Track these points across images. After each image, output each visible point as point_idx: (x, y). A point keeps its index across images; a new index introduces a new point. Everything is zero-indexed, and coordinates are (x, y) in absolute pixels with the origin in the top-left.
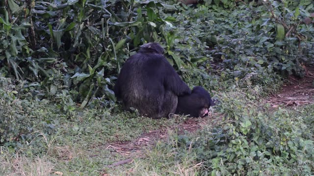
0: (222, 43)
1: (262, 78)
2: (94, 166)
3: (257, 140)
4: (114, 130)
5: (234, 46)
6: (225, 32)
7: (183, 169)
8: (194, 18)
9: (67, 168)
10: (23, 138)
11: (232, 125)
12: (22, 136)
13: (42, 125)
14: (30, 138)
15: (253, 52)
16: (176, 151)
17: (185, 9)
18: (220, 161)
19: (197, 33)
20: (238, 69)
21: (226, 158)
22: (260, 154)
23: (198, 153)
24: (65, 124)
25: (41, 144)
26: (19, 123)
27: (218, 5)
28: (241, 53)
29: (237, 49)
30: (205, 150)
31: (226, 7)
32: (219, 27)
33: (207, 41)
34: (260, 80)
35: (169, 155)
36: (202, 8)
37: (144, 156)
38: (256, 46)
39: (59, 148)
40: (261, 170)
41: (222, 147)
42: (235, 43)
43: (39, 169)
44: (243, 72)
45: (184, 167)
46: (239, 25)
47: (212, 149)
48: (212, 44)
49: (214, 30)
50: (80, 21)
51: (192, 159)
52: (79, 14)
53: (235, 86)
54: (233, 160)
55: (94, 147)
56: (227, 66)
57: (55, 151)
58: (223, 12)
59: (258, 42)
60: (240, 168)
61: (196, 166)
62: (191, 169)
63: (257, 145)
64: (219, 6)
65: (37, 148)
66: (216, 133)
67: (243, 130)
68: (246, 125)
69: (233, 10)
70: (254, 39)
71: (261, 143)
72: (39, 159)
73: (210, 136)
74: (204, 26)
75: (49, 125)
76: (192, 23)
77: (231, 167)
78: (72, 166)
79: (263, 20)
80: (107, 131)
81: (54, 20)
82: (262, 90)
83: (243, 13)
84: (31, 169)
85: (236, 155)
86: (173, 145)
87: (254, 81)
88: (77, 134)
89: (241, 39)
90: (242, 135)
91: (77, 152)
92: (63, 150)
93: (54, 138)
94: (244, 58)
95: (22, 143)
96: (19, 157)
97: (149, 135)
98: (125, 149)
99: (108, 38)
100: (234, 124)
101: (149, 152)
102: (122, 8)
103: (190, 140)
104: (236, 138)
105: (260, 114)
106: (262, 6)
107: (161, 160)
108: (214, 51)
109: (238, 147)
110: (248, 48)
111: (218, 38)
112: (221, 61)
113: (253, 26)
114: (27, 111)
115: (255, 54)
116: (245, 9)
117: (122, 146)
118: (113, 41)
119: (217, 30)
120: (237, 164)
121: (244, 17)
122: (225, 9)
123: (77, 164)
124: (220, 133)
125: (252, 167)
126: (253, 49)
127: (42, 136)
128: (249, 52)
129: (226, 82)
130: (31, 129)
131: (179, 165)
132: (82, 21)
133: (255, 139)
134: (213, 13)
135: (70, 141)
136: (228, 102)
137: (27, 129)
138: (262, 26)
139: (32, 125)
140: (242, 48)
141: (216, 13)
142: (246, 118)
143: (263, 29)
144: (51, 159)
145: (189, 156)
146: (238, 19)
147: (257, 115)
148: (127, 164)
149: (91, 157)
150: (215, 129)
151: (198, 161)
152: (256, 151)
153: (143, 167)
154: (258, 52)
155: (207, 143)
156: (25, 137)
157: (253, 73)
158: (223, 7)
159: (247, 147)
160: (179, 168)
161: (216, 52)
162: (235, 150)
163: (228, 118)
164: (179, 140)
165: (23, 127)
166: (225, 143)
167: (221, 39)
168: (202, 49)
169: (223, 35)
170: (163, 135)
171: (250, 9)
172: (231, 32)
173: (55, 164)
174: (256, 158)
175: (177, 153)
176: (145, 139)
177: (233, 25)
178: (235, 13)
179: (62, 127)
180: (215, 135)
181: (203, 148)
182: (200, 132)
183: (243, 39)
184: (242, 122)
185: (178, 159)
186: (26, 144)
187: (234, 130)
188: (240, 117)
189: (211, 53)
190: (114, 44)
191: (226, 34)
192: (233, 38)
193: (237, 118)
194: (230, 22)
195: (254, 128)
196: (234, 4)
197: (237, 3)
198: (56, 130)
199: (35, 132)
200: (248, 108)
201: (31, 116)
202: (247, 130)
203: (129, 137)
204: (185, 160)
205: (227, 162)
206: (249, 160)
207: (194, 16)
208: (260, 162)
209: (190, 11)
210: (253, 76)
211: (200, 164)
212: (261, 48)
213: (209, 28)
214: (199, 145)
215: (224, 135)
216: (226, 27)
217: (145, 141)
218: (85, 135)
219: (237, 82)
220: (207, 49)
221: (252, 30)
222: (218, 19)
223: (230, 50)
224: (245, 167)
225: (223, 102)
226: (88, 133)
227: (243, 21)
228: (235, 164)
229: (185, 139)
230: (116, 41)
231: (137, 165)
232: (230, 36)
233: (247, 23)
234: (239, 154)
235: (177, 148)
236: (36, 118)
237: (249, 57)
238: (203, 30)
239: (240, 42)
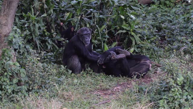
0: (165, 28)
1: (190, 50)
2: (87, 105)
3: (188, 88)
4: (99, 82)
5: (173, 31)
6: (167, 21)
7: (141, 107)
8: (148, 13)
9: (70, 106)
10: (43, 87)
11: (172, 79)
12: (43, 85)
13: (55, 79)
14: (48, 87)
15: (185, 34)
16: (137, 95)
17: (143, 7)
18: (164, 101)
19: (151, 22)
20: (176, 44)
21: (168, 100)
22: (189, 97)
23: (151, 97)
24: (69, 79)
25: (55, 91)
26: (41, 77)
27: (163, 5)
28: (177, 35)
29: (175, 32)
30: (155, 95)
31: (168, 6)
32: (164, 18)
33: (157, 27)
34: (189, 52)
35: (133, 98)
36: (154, 6)
37: (117, 98)
38: (187, 30)
39: (65, 93)
40: (190, 107)
41: (166, 93)
42: (174, 28)
43: (53, 106)
44: (179, 47)
45: (142, 105)
46: (176, 17)
47: (159, 94)
48: (159, 29)
49: (161, 20)
50: (79, 14)
51: (147, 100)
52: (77, 10)
53: (173, 55)
54: (172, 101)
55: (87, 93)
56: (169, 42)
57: (63, 95)
58: (166, 9)
59: (188, 27)
60: (177, 106)
61: (149, 105)
62: (147, 107)
63: (187, 92)
64: (164, 5)
65: (52, 93)
66: (162, 84)
67: (179, 82)
68: (180, 79)
69: (172, 8)
70: (186, 26)
71: (190, 91)
72: (53, 100)
73: (158, 86)
74: (154, 17)
75: (59, 79)
76: (147, 16)
77: (171, 105)
78: (73, 104)
79: (191, 14)
80: (95, 83)
81: (63, 14)
82: (191, 57)
83: (179, 10)
84: (48, 106)
85: (174, 98)
86: (135, 92)
87: (186, 52)
88: (76, 85)
89: (177, 26)
90: (178, 85)
91: (76, 96)
92: (68, 94)
93: (62, 87)
94: (179, 38)
95: (43, 90)
96: (41, 99)
97: (120, 85)
98: (106, 94)
99: (96, 25)
100: (173, 78)
101: (121, 96)
102: (104, 7)
103: (146, 88)
104: (174, 87)
105: (189, 72)
106: (190, 6)
107: (128, 101)
108: (161, 33)
109: (175, 93)
110: (182, 31)
111: (163, 25)
112: (165, 40)
113: (185, 18)
114: (46, 71)
115: (186, 35)
116: (180, 7)
117: (104, 92)
118: (99, 26)
119: (163, 20)
120: (175, 104)
121: (179, 12)
122: (167, 7)
123: (76, 103)
124: (164, 84)
125: (184, 106)
126: (185, 32)
127: (55, 86)
128: (182, 34)
129: (168, 52)
130: (48, 81)
131: (139, 104)
132: (80, 15)
133: (186, 88)
134: (160, 10)
135: (72, 89)
136: (170, 65)
137: (46, 82)
138: (191, 18)
139: (49, 79)
140: (178, 32)
141: (162, 10)
142: (180, 75)
143: (191, 20)
144: (60, 100)
145: (145, 98)
146: (175, 13)
147: (187, 73)
148: (107, 103)
149: (85, 99)
150: (161, 81)
151: (151, 101)
152: (187, 96)
153: (117, 105)
154: (188, 34)
155: (157, 91)
156: (45, 87)
157: (185, 47)
158: (167, 6)
159: (181, 93)
160: (139, 106)
161: (162, 34)
162: (174, 95)
163: (170, 75)
164: (139, 89)
165: (44, 80)
166: (167, 90)
167: (165, 26)
168: (154, 32)
169: (166, 23)
170: (129, 85)
171: (183, 7)
172: (171, 22)
173: (63, 103)
174: (187, 100)
175: (138, 96)
176: (118, 88)
177: (172, 17)
178: (174, 10)
179: (67, 80)
180: (161, 86)
181: (154, 93)
182: (152, 84)
183: (179, 26)
184: (178, 77)
185: (139, 100)
186: (45, 90)
187: (173, 82)
188: (177, 75)
189: (159, 35)
190: (99, 29)
191: (168, 23)
192: (172, 25)
193: (175, 75)
194: (171, 16)
195: (185, 81)
196: (173, 4)
197: (175, 4)
198: (63, 82)
199: (51, 83)
200: (182, 69)
201: (48, 73)
202: (181, 83)
203: (108, 87)
204: (143, 101)
205: (168, 102)
206: (182, 101)
207: (149, 12)
208: (189, 102)
209: (146, 8)
210: (185, 49)
211: (152, 103)
212: (190, 32)
213: (158, 19)
214: (151, 92)
215: (167, 85)
216: (168, 18)
217: (118, 89)
218: (81, 85)
219: (175, 53)
220: (156, 32)
221: (184, 21)
222: (163, 13)
223: (171, 33)
224: (180, 105)
225: (167, 65)
226: (83, 84)
227: (179, 15)
228: (174, 104)
229: (143, 88)
231: (113, 104)
232: (171, 24)
233: (181, 16)
234: (176, 97)
235: (138, 94)
236: (52, 74)
237: (182, 37)
238: (154, 21)
239: (177, 28)
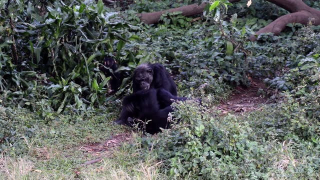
0: (179, 58)
1: (214, 88)
2: (69, 165)
3: (210, 142)
4: (86, 133)
5: (190, 61)
6: (182, 48)
7: (146, 167)
8: (155, 36)
9: (45, 167)
10: (7, 141)
11: (188, 128)
12: (6, 139)
13: (24, 129)
14: (13, 141)
15: (206, 65)
16: (140, 151)
17: (147, 28)
18: (177, 160)
19: (158, 49)
20: (193, 80)
21: (183, 157)
22: (212, 154)
23: (159, 153)
24: (43, 129)
25: (23, 146)
26: (3, 127)
27: (175, 25)
28: (195, 67)
29: (192, 63)
30: (165, 151)
31: (183, 26)
32: (177, 43)
33: (166, 55)
34: (212, 90)
35: (134, 155)
36: (162, 27)
37: (112, 156)
38: (208, 60)
39: (38, 149)
40: (213, 167)
41: (179, 148)
42: (190, 58)
43: (21, 167)
44: (198, 83)
45: (147, 165)
46: (194, 42)
47: (171, 150)
48: (171, 58)
49: (172, 47)
50: (57, 38)
51: (154, 158)
52: (55, 32)
53: (190, 95)
54: (189, 159)
55: (68, 148)
56: (184, 77)
57: (35, 152)
58: (180, 31)
59: (210, 56)
60: (195, 166)
61: (157, 164)
62: (153, 167)
63: (210, 146)
64: (177, 26)
65: (19, 149)
66: (174, 136)
67: (197, 133)
68: (200, 128)
69: (188, 29)
70: (207, 54)
71: (213, 145)
72: (20, 159)
73: (169, 138)
74: (164, 43)
75: (30, 129)
76: (154, 41)
77: (187, 165)
78: (50, 165)
79: (215, 37)
80: (80, 135)
81: (34, 38)
82: (214, 98)
83: (197, 32)
84: (14, 167)
85: (192, 155)
86: (137, 147)
87: (207, 91)
88: (54, 137)
89: (196, 54)
90: (197, 137)
91: (53, 153)
92: (42, 151)
93: (34, 140)
94: (198, 71)
95: (7, 145)
96: (4, 157)
97: (116, 137)
98: (95, 150)
99: (81, 53)
100: (190, 128)
101: (117, 153)
102: (93, 28)
103: (151, 142)
104: (192, 140)
105: (212, 119)
106: (214, 26)
107: (127, 159)
108: (173, 64)
109: (193, 148)
110: (202, 62)
111: (176, 54)
112: (179, 73)
113: (205, 43)
114: (11, 117)
115: (208, 67)
116: (199, 28)
117: (93, 147)
118: (85, 56)
119: (175, 46)
120: (193, 163)
121: (198, 35)
122: (181, 28)
123: (54, 163)
124: (177, 135)
125: (205, 166)
126: (206, 63)
127: (23, 139)
128: (203, 65)
129: (183, 91)
130: (14, 132)
131: (142, 164)
132: (59, 38)
133: (208, 141)
134: (171, 32)
135: (48, 143)
136: (185, 109)
137: (10, 133)
138: (214, 43)
139: (15, 129)
140: (197, 62)
141: (174, 32)
142: (200, 123)
143: (214, 46)
144: (31, 159)
145: (151, 156)
146: (193, 37)
147: (209, 120)
148: (97, 163)
149: (66, 156)
150: (173, 132)
151: (158, 160)
152: (209, 151)
153: (111, 165)
154: (210, 65)
155: (167, 145)
156: (9, 140)
157: (206, 84)
158: (180, 27)
159: (201, 148)
160: (142, 166)
161: (174, 65)
162: (191, 151)
163: (185, 123)
164: (142, 142)
165: (7, 131)
166: (182, 144)
167: (178, 54)
168: (163, 63)
169: (180, 51)
170: (128, 137)
171: (204, 28)
172: (187, 48)
173: (35, 163)
174: (209, 158)
175: (140, 153)
176: (113, 141)
177: (188, 42)
178: (190, 32)
179: (41, 131)
180: (173, 138)
181: (163, 149)
182: (160, 135)
183: (197, 54)
184: (197, 126)
185: (142, 158)
186: (10, 145)
187: (190, 133)
188: (195, 122)
189: (170, 67)
190: (85, 58)
191: (183, 50)
192: (188, 53)
193: (192, 123)
194: (186, 40)
195: (207, 131)
196: (189, 24)
197: (192, 23)
198: (36, 133)
199: (18, 135)
200: (202, 114)
201: (14, 121)
202: (200, 134)
203: (99, 140)
204: (148, 159)
205: (183, 161)
206: (203, 159)
207: (155, 34)
208: (212, 161)
209: (151, 30)
210: (206, 86)
211: (160, 162)
212: (213, 62)
213: (168, 44)
214: (159, 146)
215: (181, 137)
216: (183, 43)
217: (113, 143)
218: (61, 138)
219: (192, 92)
220: (166, 62)
221: (205, 47)
222: (176, 37)
223: (187, 64)
224: (200, 165)
225: (181, 109)
226: (64, 136)
227: (197, 39)
228: (191, 163)
229: (147, 141)
230: (88, 56)
231: (106, 164)
232: (186, 51)
233: (200, 40)
234: (194, 154)
235: (140, 149)
236: (19, 123)
237: (203, 70)
238: (162, 47)
239: (194, 57)
